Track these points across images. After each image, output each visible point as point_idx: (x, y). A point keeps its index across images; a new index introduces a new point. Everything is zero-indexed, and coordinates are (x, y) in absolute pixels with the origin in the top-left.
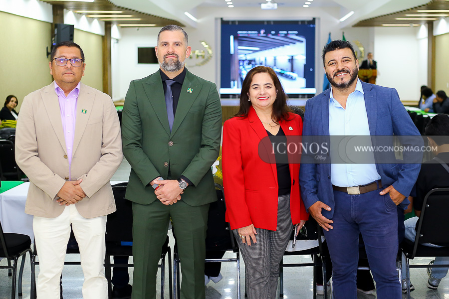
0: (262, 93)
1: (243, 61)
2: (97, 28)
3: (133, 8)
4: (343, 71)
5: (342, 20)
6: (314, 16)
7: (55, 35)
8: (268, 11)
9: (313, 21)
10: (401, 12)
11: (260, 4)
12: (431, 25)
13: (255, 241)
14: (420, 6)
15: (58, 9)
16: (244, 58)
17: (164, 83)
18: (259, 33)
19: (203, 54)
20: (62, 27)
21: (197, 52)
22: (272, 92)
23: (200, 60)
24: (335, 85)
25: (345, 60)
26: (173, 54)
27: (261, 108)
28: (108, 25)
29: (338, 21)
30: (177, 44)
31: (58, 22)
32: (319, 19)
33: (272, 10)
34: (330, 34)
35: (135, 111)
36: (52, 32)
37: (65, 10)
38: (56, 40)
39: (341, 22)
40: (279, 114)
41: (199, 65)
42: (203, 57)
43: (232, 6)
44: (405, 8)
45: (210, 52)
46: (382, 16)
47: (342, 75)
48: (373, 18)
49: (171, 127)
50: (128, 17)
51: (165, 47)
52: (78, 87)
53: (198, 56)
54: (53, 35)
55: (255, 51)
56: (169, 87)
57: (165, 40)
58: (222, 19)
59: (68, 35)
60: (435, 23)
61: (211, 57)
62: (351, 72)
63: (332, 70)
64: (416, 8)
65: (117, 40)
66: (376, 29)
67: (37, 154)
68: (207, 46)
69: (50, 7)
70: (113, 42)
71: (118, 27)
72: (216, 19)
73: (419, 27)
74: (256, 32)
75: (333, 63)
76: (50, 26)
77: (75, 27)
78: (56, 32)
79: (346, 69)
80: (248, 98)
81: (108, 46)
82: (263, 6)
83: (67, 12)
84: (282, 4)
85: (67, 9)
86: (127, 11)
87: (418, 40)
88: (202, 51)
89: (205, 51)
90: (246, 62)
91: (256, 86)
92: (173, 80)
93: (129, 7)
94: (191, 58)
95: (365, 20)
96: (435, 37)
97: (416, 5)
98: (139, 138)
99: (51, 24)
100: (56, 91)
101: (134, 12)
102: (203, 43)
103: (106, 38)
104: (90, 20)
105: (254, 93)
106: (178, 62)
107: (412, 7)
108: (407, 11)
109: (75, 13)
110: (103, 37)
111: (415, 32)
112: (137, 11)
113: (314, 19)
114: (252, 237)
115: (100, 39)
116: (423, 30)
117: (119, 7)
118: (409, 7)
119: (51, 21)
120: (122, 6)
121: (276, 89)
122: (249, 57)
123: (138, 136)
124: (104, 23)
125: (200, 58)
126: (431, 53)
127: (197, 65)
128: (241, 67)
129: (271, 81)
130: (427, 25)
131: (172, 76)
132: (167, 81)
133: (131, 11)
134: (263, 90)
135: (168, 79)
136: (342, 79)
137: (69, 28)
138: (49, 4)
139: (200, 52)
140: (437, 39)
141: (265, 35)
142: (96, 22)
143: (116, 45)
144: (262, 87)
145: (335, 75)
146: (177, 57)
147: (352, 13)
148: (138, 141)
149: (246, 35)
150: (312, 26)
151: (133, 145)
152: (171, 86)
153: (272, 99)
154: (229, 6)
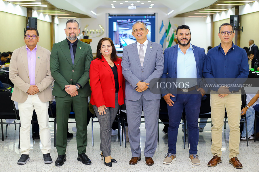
0: (107, 49)
1: (121, 34)
2: (48, 19)
3: (66, 9)
4: (185, 39)
5: (169, 14)
6: (155, 12)
7: (28, 23)
8: (132, 10)
9: (154, 15)
10: (197, 10)
11: (128, 6)
12: (212, 16)
13: (105, 113)
14: (205, 8)
15: (29, 10)
16: (121, 33)
17: (69, 44)
18: (128, 21)
19: (100, 31)
20: (32, 19)
21: (97, 30)
22: (111, 48)
23: (99, 34)
24: (180, 44)
25: (187, 34)
26: (73, 33)
27: (106, 56)
28: (53, 17)
29: (166, 15)
30: (75, 28)
31: (29, 16)
32: (157, 13)
33: (134, 9)
34: (163, 21)
35: (57, 57)
36: (27, 21)
37: (33, 10)
38: (29, 25)
39: (168, 15)
40: (114, 58)
41: (98, 37)
42: (100, 32)
43: (114, 8)
44: (198, 8)
45: (103, 30)
46: (188, 12)
47: (184, 40)
48: (184, 13)
49: (73, 64)
50: (63, 14)
51: (69, 29)
52: (36, 47)
53: (97, 32)
54: (27, 22)
55: (127, 30)
56: (71, 47)
57: (70, 27)
58: (109, 14)
59: (35, 23)
60: (214, 15)
61: (103, 32)
62: (188, 40)
63: (180, 37)
64: (203, 8)
65: (58, 25)
66: (186, 18)
67: (18, 75)
68: (101, 27)
69: (26, 9)
70: (55, 25)
71: (58, 18)
72: (106, 14)
73: (207, 17)
74: (126, 20)
75: (181, 34)
76: (25, 18)
77: (38, 19)
78: (29, 21)
79: (186, 38)
80: (100, 52)
81: (53, 28)
82: (129, 8)
83: (33, 11)
84: (139, 6)
85: (34, 10)
86: (62, 10)
87: (206, 24)
88: (99, 30)
89: (101, 29)
90: (123, 35)
91: (103, 46)
92: (73, 43)
93: (64, 9)
94: (94, 33)
95: (180, 14)
96: (214, 22)
97: (204, 7)
98: (59, 69)
99: (26, 17)
100: (27, 50)
101: (66, 11)
102: (100, 26)
103: (52, 24)
104: (45, 15)
105: (103, 50)
106: (75, 36)
107: (202, 8)
108: (199, 10)
109: (37, 12)
110: (51, 23)
111: (205, 20)
112: (68, 11)
113: (155, 14)
114: (104, 111)
115: (49, 24)
116: (209, 19)
117: (59, 9)
118: (200, 8)
119: (26, 16)
120: (60, 8)
121: (112, 47)
122: (124, 33)
123: (58, 68)
124: (51, 17)
125: (98, 33)
126: (212, 31)
127: (97, 37)
128: (120, 38)
129: (110, 44)
130: (210, 16)
131: (72, 42)
132: (70, 44)
133: (65, 11)
134: (107, 48)
135: (71, 43)
136: (184, 42)
137: (35, 19)
138: (25, 8)
139: (98, 30)
140: (215, 23)
141: (130, 22)
142: (47, 16)
143: (57, 27)
144: (107, 47)
145: (182, 40)
146: (75, 34)
147: (173, 11)
148: (58, 70)
149: (121, 22)
150: (154, 17)
151: (56, 71)
152: (73, 46)
153: (111, 52)
154: (113, 8)
